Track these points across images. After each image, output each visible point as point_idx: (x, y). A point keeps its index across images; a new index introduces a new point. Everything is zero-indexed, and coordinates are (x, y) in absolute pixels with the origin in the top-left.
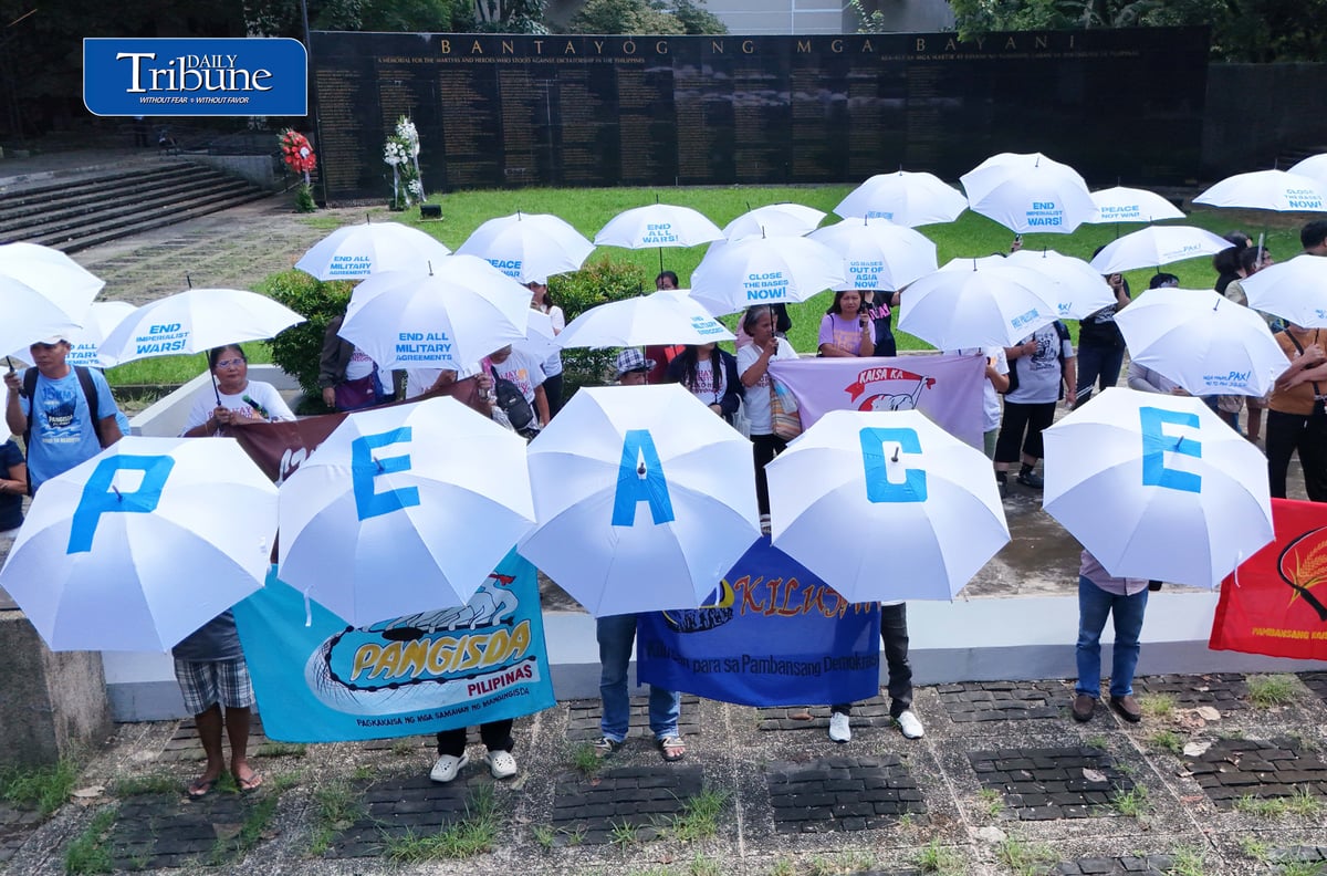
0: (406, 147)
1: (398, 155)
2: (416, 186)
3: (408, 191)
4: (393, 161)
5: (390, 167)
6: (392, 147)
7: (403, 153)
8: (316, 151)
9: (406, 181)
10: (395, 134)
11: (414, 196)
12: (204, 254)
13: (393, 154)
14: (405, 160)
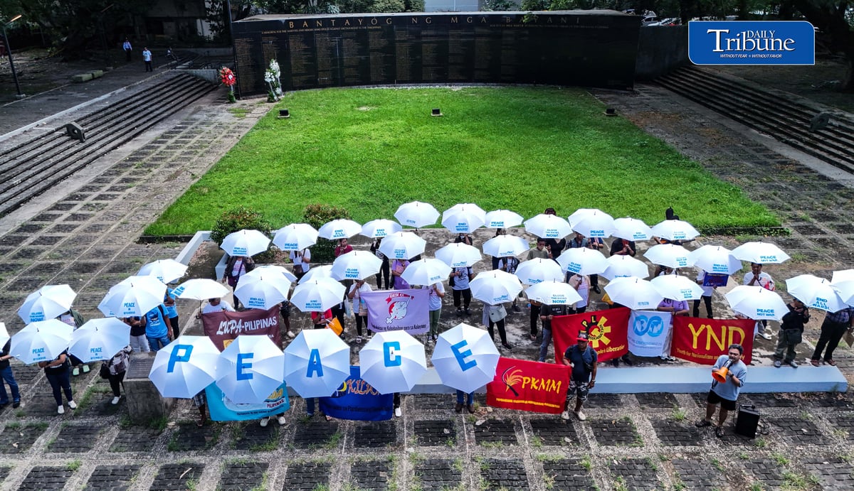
0: (274, 74)
1: (271, 78)
2: (279, 90)
3: (275, 93)
4: (268, 80)
5: (267, 83)
6: (268, 74)
7: (273, 77)
8: (236, 77)
9: (274, 88)
10: (269, 68)
11: (278, 95)
12: (190, 137)
13: (268, 77)
14: (274, 80)
